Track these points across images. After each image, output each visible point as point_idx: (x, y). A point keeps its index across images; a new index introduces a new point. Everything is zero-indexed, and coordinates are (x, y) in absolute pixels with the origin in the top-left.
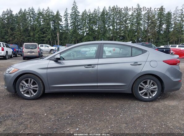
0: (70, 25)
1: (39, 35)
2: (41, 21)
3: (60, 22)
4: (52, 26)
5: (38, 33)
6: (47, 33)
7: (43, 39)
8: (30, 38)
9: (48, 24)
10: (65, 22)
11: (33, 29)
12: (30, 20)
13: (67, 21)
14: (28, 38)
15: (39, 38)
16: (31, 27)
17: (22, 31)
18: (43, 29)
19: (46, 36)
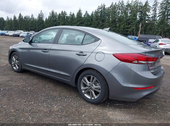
0: (158, 15)
1: (124, 26)
2: (129, 13)
3: (147, 12)
4: (138, 17)
5: (124, 24)
6: (132, 24)
7: (128, 30)
8: (116, 29)
9: (135, 15)
10: (153, 12)
11: (120, 20)
12: (119, 12)
13: (156, 11)
14: (114, 28)
15: (124, 28)
16: (118, 19)
17: (110, 22)
18: (129, 20)
19: (131, 27)
